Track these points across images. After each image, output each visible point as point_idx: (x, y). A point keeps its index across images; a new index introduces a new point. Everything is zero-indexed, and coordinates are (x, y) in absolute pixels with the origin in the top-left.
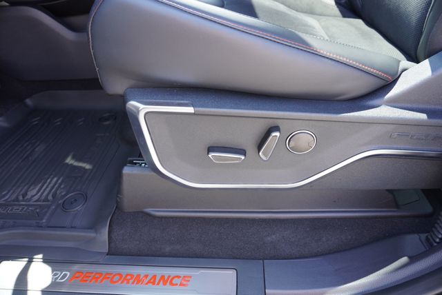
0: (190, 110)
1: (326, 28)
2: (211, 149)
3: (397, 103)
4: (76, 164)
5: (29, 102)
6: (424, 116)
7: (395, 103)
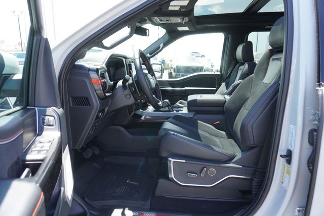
0: (184, 161)
1: (221, 142)
2: (188, 173)
3: (235, 163)
4: (131, 183)
5: (105, 159)
6: (241, 167)
7: (234, 163)
